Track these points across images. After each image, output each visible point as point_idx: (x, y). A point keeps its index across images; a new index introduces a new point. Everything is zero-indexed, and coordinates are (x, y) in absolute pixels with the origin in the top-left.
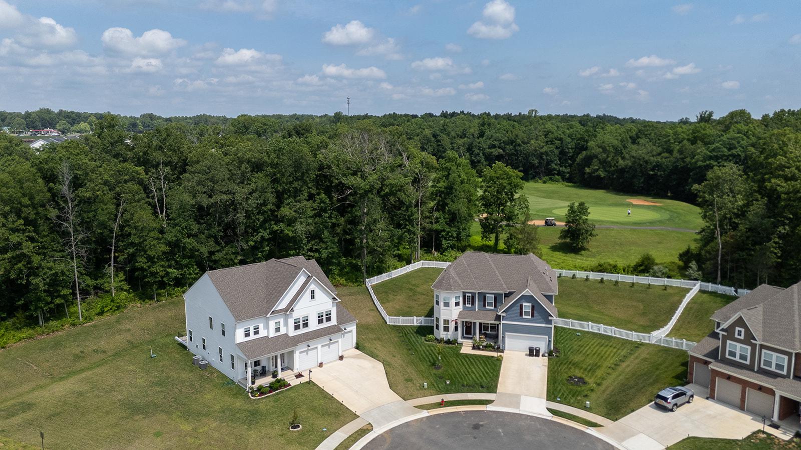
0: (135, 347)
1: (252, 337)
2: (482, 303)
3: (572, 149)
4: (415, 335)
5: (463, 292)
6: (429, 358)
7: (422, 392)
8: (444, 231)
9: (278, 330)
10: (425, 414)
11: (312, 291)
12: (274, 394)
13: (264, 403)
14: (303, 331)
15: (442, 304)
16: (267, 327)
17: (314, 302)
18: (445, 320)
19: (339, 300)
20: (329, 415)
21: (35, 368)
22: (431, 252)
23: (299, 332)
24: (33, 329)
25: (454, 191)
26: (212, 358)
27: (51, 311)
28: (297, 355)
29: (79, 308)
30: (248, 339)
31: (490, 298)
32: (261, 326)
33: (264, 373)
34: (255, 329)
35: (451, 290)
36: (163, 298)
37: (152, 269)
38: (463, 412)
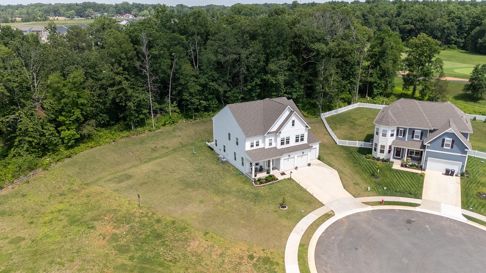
0: (184, 146)
1: (255, 147)
2: (411, 136)
3: (468, 25)
4: (358, 153)
5: (397, 127)
6: (369, 170)
7: (366, 193)
8: (376, 82)
9: (270, 144)
10: (370, 208)
11: (293, 121)
12: (268, 184)
13: (263, 189)
14: (285, 146)
15: (380, 134)
16: (264, 142)
17: (294, 128)
18: (381, 146)
19: (310, 128)
20: (305, 202)
21: (131, 154)
22: (365, 97)
23: (283, 147)
24: (129, 131)
25: (386, 54)
26: (229, 157)
27: (138, 122)
28: (282, 161)
29: (153, 121)
30: (253, 148)
31: (418, 133)
32: (260, 141)
33: (261, 170)
34: (256, 143)
35: (390, 126)
36: (198, 118)
37: (192, 101)
38: (398, 210)
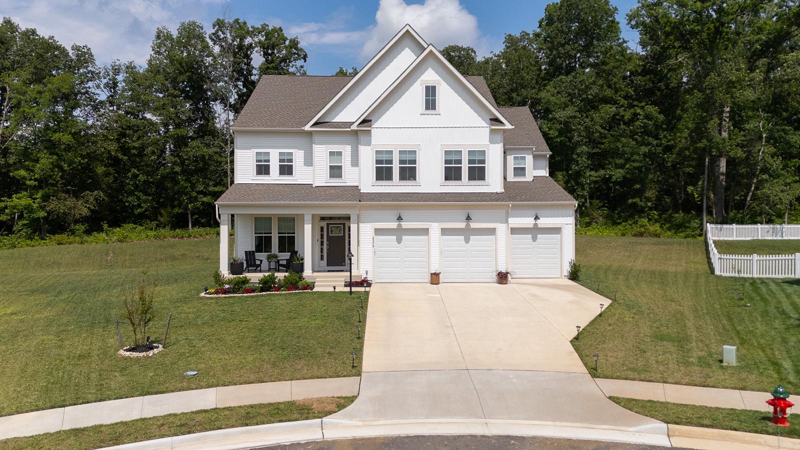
1: (274, 177)
9: (336, 171)
11: (427, 88)
14: (396, 186)
16: (309, 161)
17: (431, 119)
19: (508, 126)
23: (385, 187)
30: (263, 179)
32: (298, 157)
34: (282, 160)
